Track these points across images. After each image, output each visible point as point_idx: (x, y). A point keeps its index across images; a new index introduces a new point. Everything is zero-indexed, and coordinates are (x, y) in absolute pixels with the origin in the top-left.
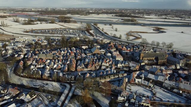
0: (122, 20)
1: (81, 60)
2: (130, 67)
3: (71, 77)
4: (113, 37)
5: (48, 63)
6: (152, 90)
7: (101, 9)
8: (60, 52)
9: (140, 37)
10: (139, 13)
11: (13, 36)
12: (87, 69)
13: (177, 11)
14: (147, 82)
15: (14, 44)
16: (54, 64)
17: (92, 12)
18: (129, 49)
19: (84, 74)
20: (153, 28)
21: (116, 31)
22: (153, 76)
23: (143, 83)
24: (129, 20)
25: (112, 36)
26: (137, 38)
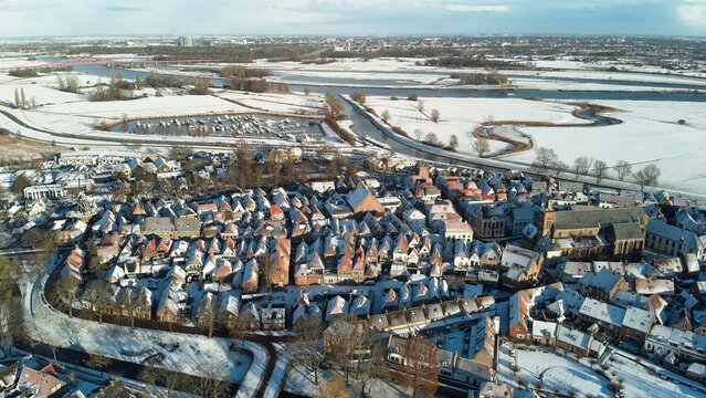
0: (452, 77)
1: (309, 239)
2: (506, 270)
3: (274, 315)
4: (424, 143)
5: (182, 255)
6: (605, 368)
7: (375, 41)
8: (229, 208)
9: (526, 141)
10: (513, 51)
11: (53, 143)
12: (334, 278)
13: (650, 43)
14: (580, 336)
15: (54, 175)
16: (206, 257)
17: (342, 49)
18: (492, 191)
19: (325, 300)
20: (572, 108)
21: (435, 119)
23: (562, 338)
24: (478, 79)
25: (421, 140)
26: (516, 147)
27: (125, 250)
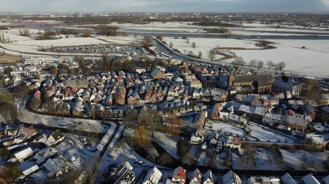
0: (204, 30)
1: (133, 88)
2: (213, 97)
3: (119, 112)
4: (188, 55)
5: (81, 93)
6: (245, 127)
7: (170, 14)
8: (100, 78)
9: (232, 55)
10: (233, 19)
11: (21, 56)
12: (143, 101)
13: (300, 16)
14: (237, 117)
15: (23, 67)
16: (91, 94)
17: (153, 18)
18: (213, 72)
19: (139, 108)
20: (255, 42)
21: (194, 46)
22: (248, 107)
23: (231, 118)
24: (215, 31)
25: (186, 54)
26: (227, 57)
27: (58, 92)
